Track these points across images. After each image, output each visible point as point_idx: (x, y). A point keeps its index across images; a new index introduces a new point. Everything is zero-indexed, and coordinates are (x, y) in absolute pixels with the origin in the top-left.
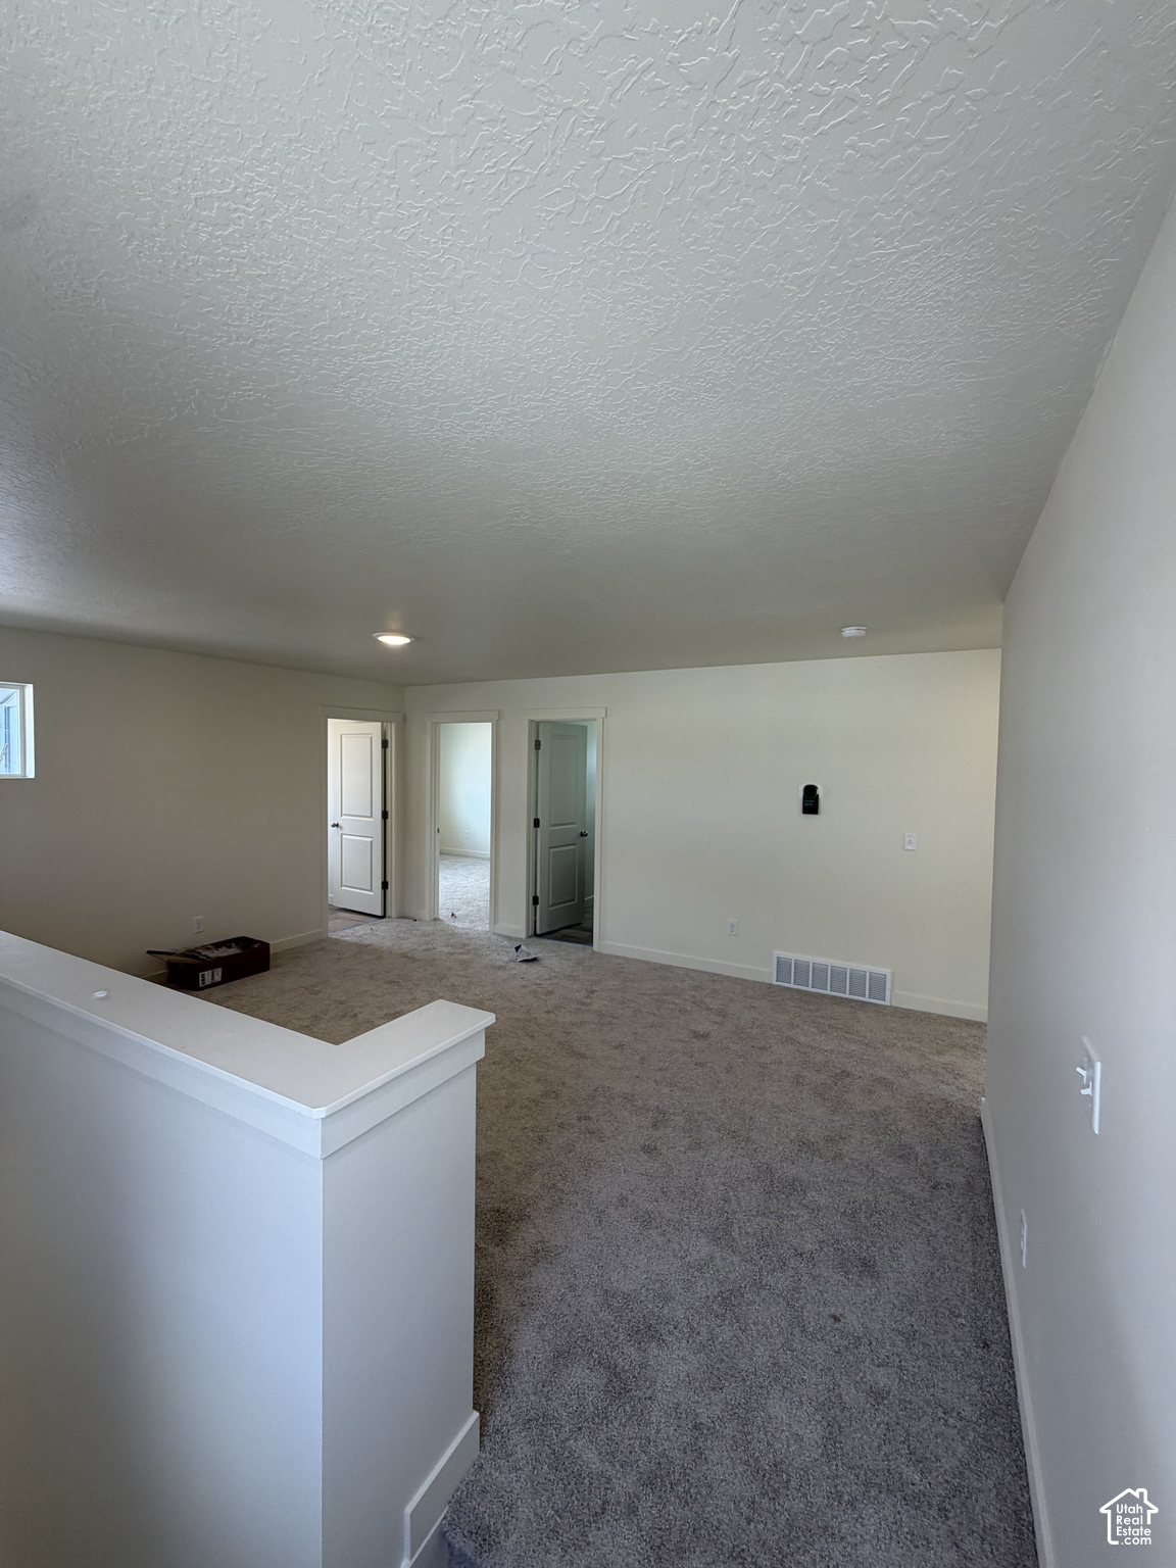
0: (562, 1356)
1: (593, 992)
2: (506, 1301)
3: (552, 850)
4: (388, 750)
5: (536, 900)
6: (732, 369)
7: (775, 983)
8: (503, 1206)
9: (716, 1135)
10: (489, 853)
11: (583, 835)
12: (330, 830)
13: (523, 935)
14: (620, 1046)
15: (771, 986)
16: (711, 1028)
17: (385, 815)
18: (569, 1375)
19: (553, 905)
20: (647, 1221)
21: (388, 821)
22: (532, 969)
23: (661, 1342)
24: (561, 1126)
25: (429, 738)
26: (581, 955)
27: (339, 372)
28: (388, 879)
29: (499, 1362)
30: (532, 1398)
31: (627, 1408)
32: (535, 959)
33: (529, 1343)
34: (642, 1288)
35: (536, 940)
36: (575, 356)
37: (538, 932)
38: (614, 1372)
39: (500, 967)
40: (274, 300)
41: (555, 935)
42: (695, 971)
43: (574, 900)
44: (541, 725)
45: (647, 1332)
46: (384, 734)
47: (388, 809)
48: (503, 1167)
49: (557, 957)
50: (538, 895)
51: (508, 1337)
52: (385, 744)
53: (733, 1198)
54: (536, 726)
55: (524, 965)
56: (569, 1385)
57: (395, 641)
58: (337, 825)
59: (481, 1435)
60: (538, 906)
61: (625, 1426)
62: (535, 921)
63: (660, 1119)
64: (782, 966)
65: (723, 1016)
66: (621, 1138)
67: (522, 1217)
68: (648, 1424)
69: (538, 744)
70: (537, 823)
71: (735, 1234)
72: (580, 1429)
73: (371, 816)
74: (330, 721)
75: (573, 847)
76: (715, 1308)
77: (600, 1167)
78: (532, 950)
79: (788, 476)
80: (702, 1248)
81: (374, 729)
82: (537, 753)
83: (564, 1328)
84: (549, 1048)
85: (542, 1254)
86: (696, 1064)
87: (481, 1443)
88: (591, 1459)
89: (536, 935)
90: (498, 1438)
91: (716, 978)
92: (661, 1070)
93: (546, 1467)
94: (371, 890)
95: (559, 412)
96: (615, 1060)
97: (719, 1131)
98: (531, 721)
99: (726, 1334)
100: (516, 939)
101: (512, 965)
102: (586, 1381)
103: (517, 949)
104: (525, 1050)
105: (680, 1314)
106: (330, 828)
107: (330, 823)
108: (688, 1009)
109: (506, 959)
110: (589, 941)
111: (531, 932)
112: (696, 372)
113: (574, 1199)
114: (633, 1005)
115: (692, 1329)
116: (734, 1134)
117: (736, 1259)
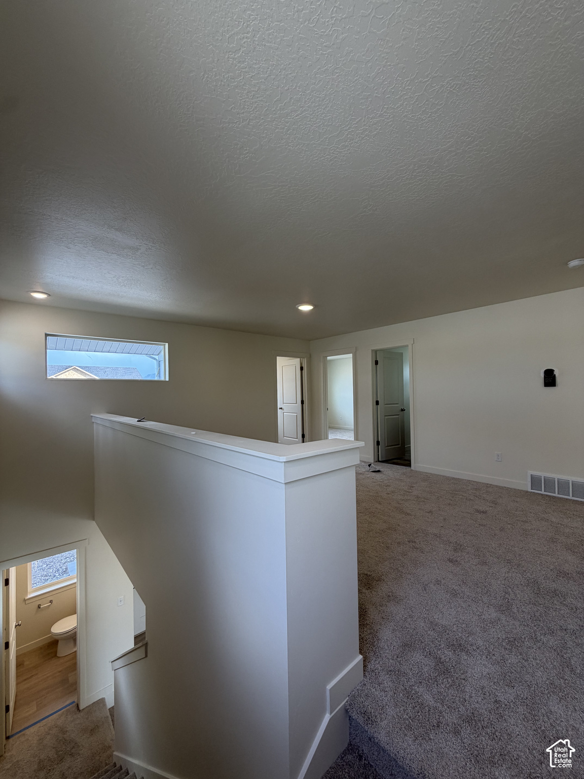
0: (407, 646)
1: (412, 487)
2: (373, 614)
3: (386, 417)
4: (303, 371)
5: (378, 443)
6: (492, 53)
7: (530, 490)
8: (369, 573)
9: (495, 560)
10: (353, 427)
11: (403, 410)
12: (279, 410)
13: (372, 461)
14: (430, 512)
15: (527, 492)
16: (488, 509)
17: (302, 402)
18: (412, 656)
19: (387, 446)
20: (454, 594)
21: (304, 405)
22: (377, 475)
23: (468, 652)
24: (399, 543)
25: (322, 364)
26: (405, 471)
27: (284, 129)
28: (305, 433)
29: (372, 641)
30: (391, 661)
31: (449, 680)
32: (379, 471)
33: (388, 636)
34: (454, 625)
35: (379, 463)
36: (397, 77)
37: (380, 460)
38: (439, 661)
39: (361, 474)
40: (258, 90)
41: (389, 462)
42: (474, 482)
43: (399, 445)
44: (378, 352)
45: (458, 647)
46: (301, 364)
47: (304, 399)
48: (368, 557)
49: (391, 472)
50: (379, 440)
51: (376, 630)
52: (302, 369)
53: (511, 592)
54: (375, 352)
55: (374, 474)
56: (412, 660)
57: (306, 308)
58: (281, 408)
59: (364, 671)
60: (380, 446)
61: (448, 689)
62: (378, 455)
63: (458, 548)
64: (535, 481)
65: (496, 504)
66: (435, 553)
67: (379, 580)
68: (463, 691)
69: (377, 363)
70: (377, 403)
71: (515, 610)
72: (421, 683)
73: (296, 403)
74: (278, 358)
75: (398, 416)
76: (504, 644)
77: (423, 565)
78: (379, 467)
79: (529, 134)
80: (493, 614)
81: (296, 362)
82: (376, 367)
83: (408, 633)
84: (390, 509)
85: (392, 598)
86: (480, 525)
87: (364, 674)
88: (429, 699)
89: (379, 461)
90: (373, 674)
91: (488, 486)
92: (457, 525)
93: (401, 695)
94: (297, 438)
95: (388, 122)
96: (428, 518)
97: (498, 558)
98: (373, 350)
99: (513, 659)
100: (368, 462)
101: (367, 473)
102: (423, 661)
103: (369, 465)
104: (377, 508)
105: (480, 643)
106: (278, 410)
107: (278, 408)
108: (472, 499)
109: (364, 470)
110: (409, 465)
111: (376, 460)
112: (469, 64)
113: (409, 576)
114: (437, 494)
115: (489, 652)
116: (509, 561)
117: (517, 623)
